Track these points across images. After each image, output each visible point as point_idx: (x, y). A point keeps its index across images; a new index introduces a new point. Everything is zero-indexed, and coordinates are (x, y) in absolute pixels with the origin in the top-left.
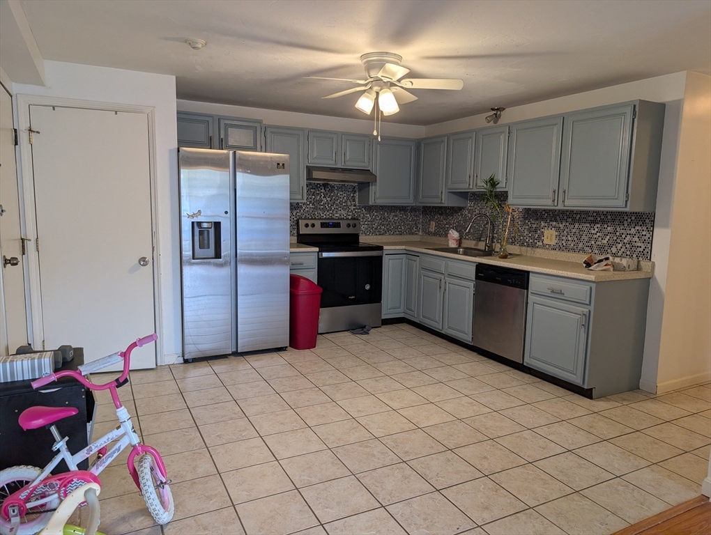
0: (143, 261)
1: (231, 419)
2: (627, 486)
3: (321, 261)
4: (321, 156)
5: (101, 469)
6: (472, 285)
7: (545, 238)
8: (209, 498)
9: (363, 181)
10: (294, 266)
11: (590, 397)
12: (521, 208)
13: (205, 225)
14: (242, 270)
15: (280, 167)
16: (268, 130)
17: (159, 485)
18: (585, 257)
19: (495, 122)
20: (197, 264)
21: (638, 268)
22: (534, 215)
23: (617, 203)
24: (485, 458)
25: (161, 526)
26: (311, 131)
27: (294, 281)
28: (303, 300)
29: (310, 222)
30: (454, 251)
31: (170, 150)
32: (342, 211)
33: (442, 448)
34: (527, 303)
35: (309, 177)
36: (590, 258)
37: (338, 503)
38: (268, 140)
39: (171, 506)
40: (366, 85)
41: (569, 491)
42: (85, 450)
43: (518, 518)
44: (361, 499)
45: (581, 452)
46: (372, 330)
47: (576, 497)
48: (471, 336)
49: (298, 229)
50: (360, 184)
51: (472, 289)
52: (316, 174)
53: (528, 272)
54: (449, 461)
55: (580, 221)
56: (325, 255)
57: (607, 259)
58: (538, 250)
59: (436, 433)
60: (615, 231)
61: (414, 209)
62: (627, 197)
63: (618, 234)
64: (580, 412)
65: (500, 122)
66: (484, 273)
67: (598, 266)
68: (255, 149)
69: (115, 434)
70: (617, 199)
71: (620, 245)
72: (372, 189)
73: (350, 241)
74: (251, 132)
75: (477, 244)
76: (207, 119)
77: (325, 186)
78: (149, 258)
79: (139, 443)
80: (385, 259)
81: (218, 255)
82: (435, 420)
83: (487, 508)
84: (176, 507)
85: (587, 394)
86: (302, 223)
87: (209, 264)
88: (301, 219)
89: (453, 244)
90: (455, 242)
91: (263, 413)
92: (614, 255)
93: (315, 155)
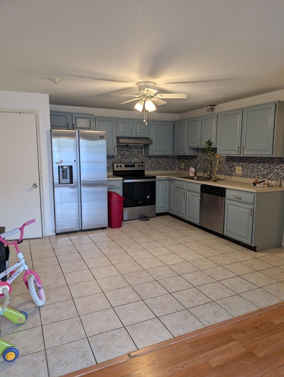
0: (35, 185)
1: (76, 261)
2: (263, 292)
3: (124, 184)
4: (123, 131)
5: (11, 281)
6: (199, 195)
7: (236, 171)
8: (62, 296)
9: (146, 143)
10: (110, 187)
11: (255, 251)
12: (225, 156)
13: (65, 167)
14: (83, 189)
15: (101, 137)
16: (97, 119)
17: (38, 289)
18: (253, 180)
19: (212, 112)
20: (61, 186)
21: (281, 186)
22: (230, 159)
23: (268, 153)
24: (196, 279)
25: (39, 307)
26: (118, 118)
27: (110, 194)
28: (115, 203)
29: (119, 165)
30: (192, 178)
31: (47, 131)
32: (136, 159)
33: (176, 274)
34: (225, 204)
35: (118, 142)
36: (256, 181)
37: (122, 299)
38: (97, 124)
39: (44, 299)
40: (139, 97)
41: (234, 294)
42: (4, 272)
43: (206, 306)
44: (133, 297)
45: (244, 277)
46: (151, 219)
47: (237, 297)
48: (199, 221)
49: (113, 168)
50: (145, 145)
51: (199, 197)
52: (121, 141)
53: (225, 189)
54: (178, 280)
55: (253, 162)
56: (126, 181)
57: (264, 181)
58: (233, 177)
59: (174, 268)
60: (270, 167)
61: (173, 157)
62: (273, 150)
63: (271, 168)
64: (249, 257)
65: (214, 112)
66: (205, 189)
67: (260, 185)
68: (90, 129)
69: (17, 265)
70: (268, 151)
71: (272, 174)
72: (150, 147)
73: (140, 174)
74: (88, 121)
75: (204, 175)
76: (66, 114)
77: (127, 146)
78: (38, 184)
79: (28, 270)
80: (157, 183)
81: (71, 182)
82: (175, 261)
83: (192, 301)
84: (46, 299)
85: (254, 249)
86: (115, 165)
87: (67, 186)
88: (115, 163)
89: (192, 175)
90: (192, 173)
91: (92, 258)
92: (269, 179)
93: (121, 131)
